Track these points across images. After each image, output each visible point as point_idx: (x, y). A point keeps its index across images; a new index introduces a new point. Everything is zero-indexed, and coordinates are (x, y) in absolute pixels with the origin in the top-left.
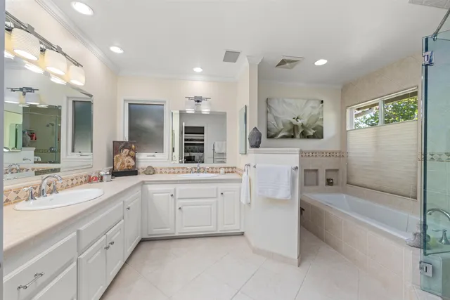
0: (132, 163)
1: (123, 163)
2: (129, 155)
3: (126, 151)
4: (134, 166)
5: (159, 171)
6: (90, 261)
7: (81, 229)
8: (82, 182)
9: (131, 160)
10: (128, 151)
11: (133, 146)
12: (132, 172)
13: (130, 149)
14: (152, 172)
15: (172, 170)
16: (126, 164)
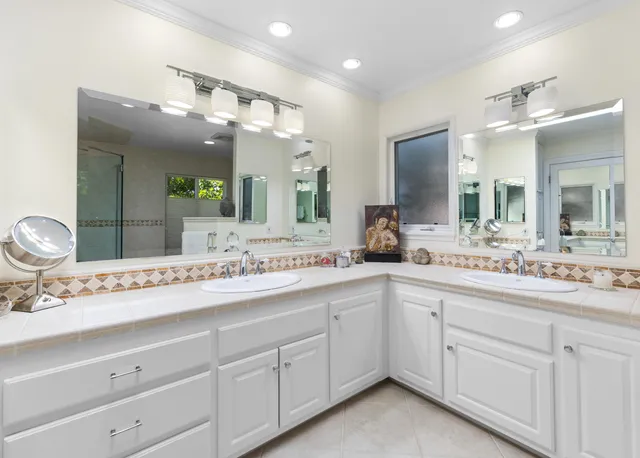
0: (394, 241)
1: (378, 241)
2: (387, 227)
3: (383, 221)
4: (397, 247)
5: (437, 259)
6: (239, 379)
7: (222, 329)
8: (309, 263)
9: (391, 236)
10: (386, 220)
11: (395, 213)
12: (395, 256)
13: (390, 217)
14: (424, 261)
15: (462, 261)
16: (384, 243)
